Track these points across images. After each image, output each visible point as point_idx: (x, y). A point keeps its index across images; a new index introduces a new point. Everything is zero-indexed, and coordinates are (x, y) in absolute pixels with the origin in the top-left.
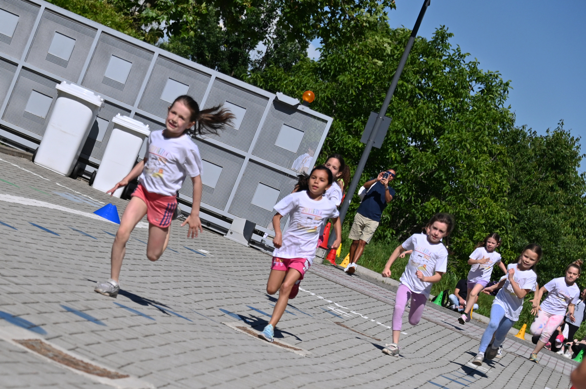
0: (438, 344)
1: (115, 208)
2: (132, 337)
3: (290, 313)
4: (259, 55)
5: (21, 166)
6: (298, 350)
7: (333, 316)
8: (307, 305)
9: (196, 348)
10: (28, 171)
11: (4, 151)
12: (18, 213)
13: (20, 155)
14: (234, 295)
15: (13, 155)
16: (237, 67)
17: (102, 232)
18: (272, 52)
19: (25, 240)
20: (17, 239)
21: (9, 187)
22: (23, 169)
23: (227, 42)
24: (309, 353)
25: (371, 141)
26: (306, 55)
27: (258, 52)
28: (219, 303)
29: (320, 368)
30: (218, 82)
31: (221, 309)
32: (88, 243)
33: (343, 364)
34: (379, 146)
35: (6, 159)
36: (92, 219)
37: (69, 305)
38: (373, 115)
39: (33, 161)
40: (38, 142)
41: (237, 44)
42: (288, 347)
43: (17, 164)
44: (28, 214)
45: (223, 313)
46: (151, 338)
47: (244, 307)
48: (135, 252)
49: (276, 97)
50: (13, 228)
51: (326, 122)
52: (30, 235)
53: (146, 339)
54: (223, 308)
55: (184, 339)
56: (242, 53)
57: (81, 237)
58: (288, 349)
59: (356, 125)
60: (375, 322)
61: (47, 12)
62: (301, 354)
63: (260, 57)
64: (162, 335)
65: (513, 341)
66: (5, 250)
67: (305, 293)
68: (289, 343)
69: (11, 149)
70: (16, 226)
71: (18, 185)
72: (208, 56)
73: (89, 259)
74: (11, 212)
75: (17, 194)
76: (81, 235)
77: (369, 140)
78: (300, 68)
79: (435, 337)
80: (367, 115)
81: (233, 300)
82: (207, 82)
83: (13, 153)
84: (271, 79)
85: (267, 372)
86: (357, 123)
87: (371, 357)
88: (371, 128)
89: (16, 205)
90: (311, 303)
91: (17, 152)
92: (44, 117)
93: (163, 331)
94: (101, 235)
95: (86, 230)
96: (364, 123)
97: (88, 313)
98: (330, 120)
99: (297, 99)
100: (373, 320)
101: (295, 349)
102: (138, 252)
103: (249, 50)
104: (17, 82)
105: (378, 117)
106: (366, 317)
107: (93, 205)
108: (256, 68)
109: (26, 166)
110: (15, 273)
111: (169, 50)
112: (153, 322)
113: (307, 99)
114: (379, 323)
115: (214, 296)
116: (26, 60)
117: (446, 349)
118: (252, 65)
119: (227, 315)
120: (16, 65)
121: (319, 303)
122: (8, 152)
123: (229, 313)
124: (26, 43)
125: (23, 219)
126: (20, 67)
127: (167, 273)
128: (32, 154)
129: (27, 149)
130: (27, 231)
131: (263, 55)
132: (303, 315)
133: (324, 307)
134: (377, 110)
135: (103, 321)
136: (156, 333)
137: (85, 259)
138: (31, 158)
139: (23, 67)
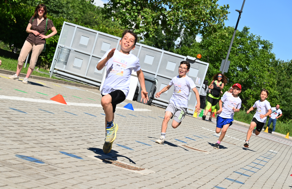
0: (257, 144)
1: (131, 105)
2: (144, 153)
3: (201, 138)
4: (178, 42)
5: (95, 93)
6: (206, 152)
7: (217, 137)
8: (207, 134)
9: (168, 155)
10: (98, 94)
11: (88, 87)
12: (96, 110)
13: (94, 88)
14: (179, 133)
15: (92, 89)
16: (171, 48)
17: (127, 114)
18: (183, 41)
19: (100, 120)
20: (97, 120)
21: (92, 101)
22: (96, 93)
23: (166, 39)
24: (210, 152)
25: (224, 70)
26: (195, 41)
27: (178, 41)
28: (174, 137)
29: (215, 158)
30: (165, 54)
31: (175, 139)
32: (123, 119)
33: (223, 155)
34: (226, 72)
35: (89, 90)
36: (123, 110)
37: (119, 144)
38: (223, 61)
39: (99, 90)
40: (100, 83)
41: (170, 39)
42: (202, 151)
43: (93, 92)
44: (100, 110)
45: (176, 140)
46: (151, 153)
47: (183, 137)
48: (141, 120)
49: (187, 58)
50: (95, 116)
51: (206, 65)
52: (101, 118)
53: (149, 154)
54: (176, 138)
55: (163, 152)
56: (172, 43)
57: (120, 117)
58: (202, 152)
59: (217, 65)
60: (233, 138)
61: (99, 35)
62: (207, 153)
63: (179, 43)
64: (155, 152)
65: (285, 140)
66: (93, 125)
67: (205, 129)
68: (202, 149)
69: (91, 86)
70: (96, 115)
71: (95, 100)
72: (159, 45)
73: (124, 125)
74: (94, 110)
75: (95, 103)
76: (120, 116)
77: (223, 70)
78: (194, 46)
79: (256, 141)
80: (221, 61)
81: (179, 135)
82: (161, 55)
83: (91, 88)
84: (184, 51)
85: (196, 162)
86: (217, 64)
87: (233, 152)
88: (223, 66)
89: (95, 107)
90: (208, 133)
91: (93, 88)
92: (101, 73)
93: (155, 150)
94: (127, 116)
95: (122, 114)
96: (220, 64)
97: (127, 146)
98: (208, 64)
99: (195, 58)
100: (232, 137)
101: (205, 152)
102: (142, 120)
103: (175, 41)
104: (91, 62)
105: (225, 61)
106: (229, 136)
107: (123, 104)
108: (178, 47)
109: (97, 92)
110: (98, 133)
111: (145, 44)
112: (151, 147)
113: (198, 57)
114: (234, 138)
115: (172, 134)
116: (93, 53)
117: (261, 146)
118: (176, 46)
119: (177, 141)
120: (90, 55)
121: (211, 133)
122: (89, 88)
123: (178, 140)
124: (93, 47)
125: (98, 112)
126: (91, 56)
127: (153, 127)
128: (98, 88)
129: (97, 86)
130: (100, 117)
131: (180, 42)
132: (206, 138)
133: (213, 134)
134: (224, 59)
135: (132, 148)
136: (152, 151)
137: (123, 125)
138: (98, 89)
139: (92, 56)
